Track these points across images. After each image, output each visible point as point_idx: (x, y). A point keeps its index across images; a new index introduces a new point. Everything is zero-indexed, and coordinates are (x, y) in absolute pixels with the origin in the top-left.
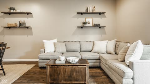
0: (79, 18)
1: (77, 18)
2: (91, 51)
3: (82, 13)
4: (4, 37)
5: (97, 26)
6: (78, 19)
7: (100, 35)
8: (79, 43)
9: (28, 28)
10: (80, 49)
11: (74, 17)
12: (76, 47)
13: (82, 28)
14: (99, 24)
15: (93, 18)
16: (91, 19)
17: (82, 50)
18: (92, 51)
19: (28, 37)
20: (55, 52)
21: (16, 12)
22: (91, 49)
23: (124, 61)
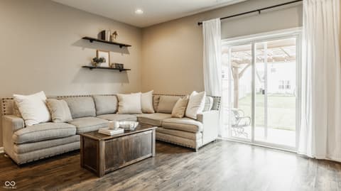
0: (86, 49)
1: (81, 48)
2: (115, 113)
3: (92, 40)
5: (120, 68)
6: (83, 49)
7: (120, 84)
8: (91, 98)
10: (96, 110)
11: (76, 44)
12: (88, 107)
13: (91, 68)
14: (122, 65)
15: (111, 53)
16: (107, 54)
17: (98, 112)
18: (117, 111)
20: (51, 121)
22: (115, 109)
23: (185, 116)
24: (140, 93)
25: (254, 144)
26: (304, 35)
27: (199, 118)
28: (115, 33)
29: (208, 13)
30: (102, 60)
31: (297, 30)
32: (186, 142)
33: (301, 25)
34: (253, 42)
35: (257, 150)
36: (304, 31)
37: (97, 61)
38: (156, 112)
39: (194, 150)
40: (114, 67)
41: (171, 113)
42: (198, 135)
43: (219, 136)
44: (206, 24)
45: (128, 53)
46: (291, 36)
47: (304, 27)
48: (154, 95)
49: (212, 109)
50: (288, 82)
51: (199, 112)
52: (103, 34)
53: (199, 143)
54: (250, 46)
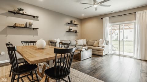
3: (69, 23)
4: (6, 36)
5: (76, 32)
8: (69, 40)
9: (34, 29)
10: (71, 44)
11: (65, 25)
13: (68, 32)
15: (73, 27)
19: (33, 36)
21: (26, 14)
22: (75, 44)
23: (98, 46)
24: (82, 40)
25: (120, 55)
26: (136, 22)
27: (103, 47)
28: (75, 21)
29: (105, 15)
30: (71, 29)
31: (134, 21)
32: (100, 54)
33: (135, 20)
34: (119, 24)
35: (121, 57)
36: (136, 21)
37: (70, 29)
38: (87, 45)
39: (102, 56)
40: (74, 31)
41: (93, 46)
42: (103, 52)
43: (108, 53)
44: (104, 19)
45: (77, 27)
46: (132, 23)
47: (136, 20)
48: (86, 40)
49: (106, 44)
50: (127, 36)
51: (103, 45)
52: (71, 22)
53: (104, 54)
54: (119, 25)
